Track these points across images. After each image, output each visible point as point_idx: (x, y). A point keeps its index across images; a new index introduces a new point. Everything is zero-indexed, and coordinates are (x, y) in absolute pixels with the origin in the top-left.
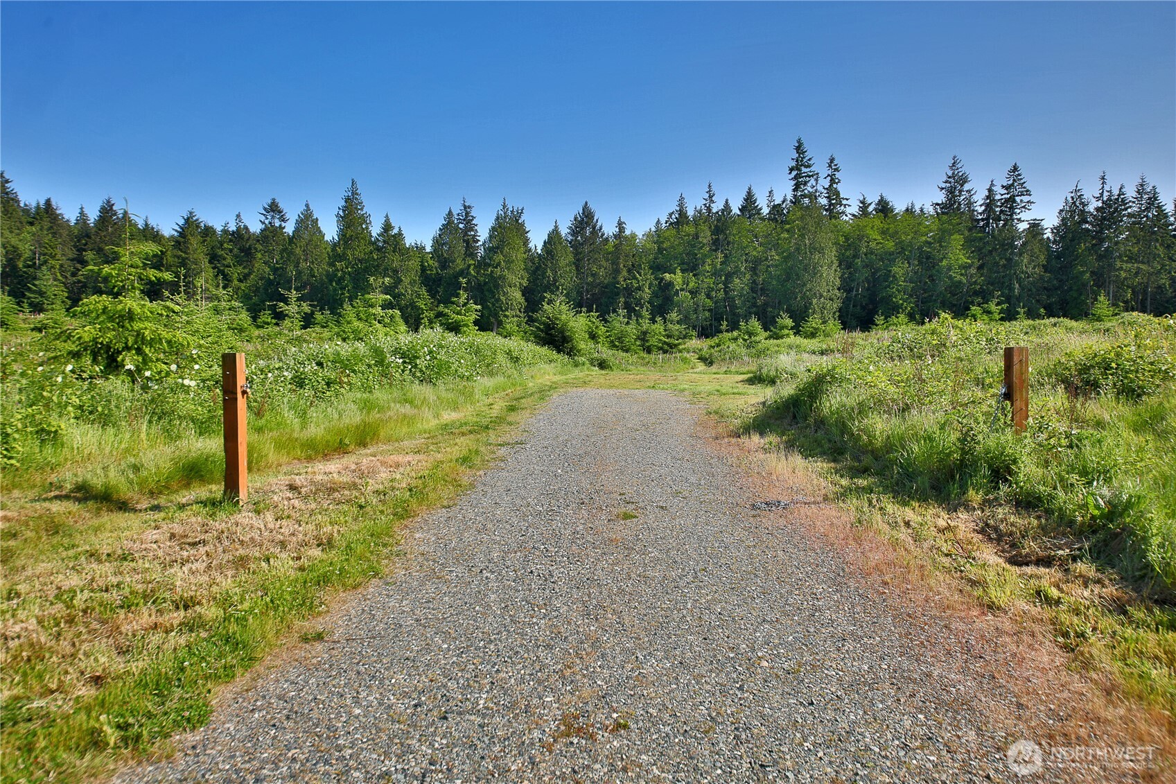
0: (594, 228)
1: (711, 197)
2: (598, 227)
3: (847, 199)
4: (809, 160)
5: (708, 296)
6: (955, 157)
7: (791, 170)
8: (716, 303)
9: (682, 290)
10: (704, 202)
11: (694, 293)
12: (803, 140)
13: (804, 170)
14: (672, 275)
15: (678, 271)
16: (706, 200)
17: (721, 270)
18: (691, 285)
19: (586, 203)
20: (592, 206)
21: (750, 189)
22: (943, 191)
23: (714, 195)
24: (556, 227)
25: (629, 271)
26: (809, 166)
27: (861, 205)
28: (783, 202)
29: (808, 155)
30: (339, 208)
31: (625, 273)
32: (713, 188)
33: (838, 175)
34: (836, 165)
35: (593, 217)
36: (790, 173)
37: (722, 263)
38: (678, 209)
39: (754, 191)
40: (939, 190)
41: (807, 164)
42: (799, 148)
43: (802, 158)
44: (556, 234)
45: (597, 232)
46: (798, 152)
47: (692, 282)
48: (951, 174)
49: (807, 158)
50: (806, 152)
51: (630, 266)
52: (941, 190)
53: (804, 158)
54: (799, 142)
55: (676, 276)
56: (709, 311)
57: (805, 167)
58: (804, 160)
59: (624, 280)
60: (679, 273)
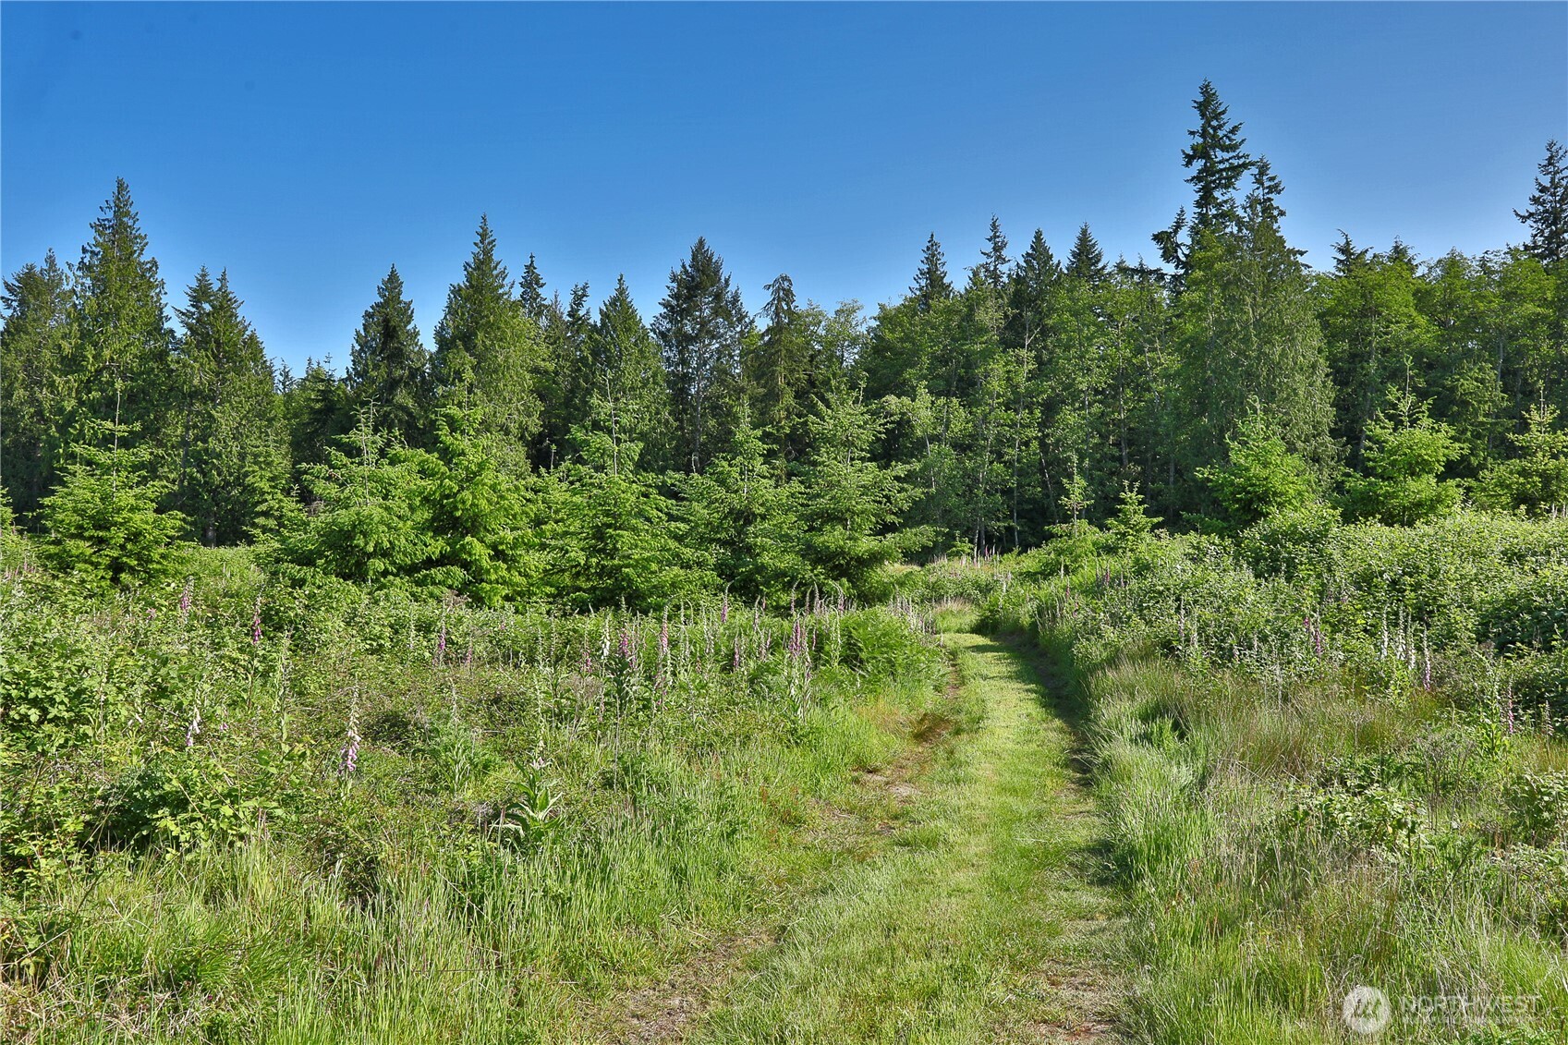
0: (718, 297)
1: (997, 249)
2: (729, 296)
3: (1302, 253)
4: (1234, 130)
5: (999, 458)
6: (1551, 145)
7: (1189, 160)
8: (1020, 470)
9: (935, 438)
10: (984, 260)
11: (965, 447)
12: (1216, 87)
13: (1220, 155)
14: (908, 401)
15: (922, 391)
16: (988, 255)
17: (1030, 394)
18: (957, 427)
19: (701, 243)
20: (716, 249)
21: (1084, 232)
22: (1529, 222)
23: (1004, 245)
24: (621, 291)
25: (799, 395)
26: (1233, 148)
27: (1343, 258)
28: (1178, 226)
29: (1230, 120)
30: (84, 251)
31: (789, 399)
32: (1002, 231)
33: (1277, 200)
34: (1272, 179)
35: (717, 272)
36: (1189, 163)
37: (1032, 376)
38: (925, 267)
39: (1095, 235)
40: (1517, 221)
41: (1228, 142)
42: (1207, 106)
43: (1215, 129)
44: (620, 308)
45: (729, 309)
46: (1203, 115)
47: (960, 420)
48: (1546, 181)
49: (1228, 128)
50: (1223, 112)
51: (804, 384)
52: (1524, 219)
53: (1220, 127)
54: (1205, 90)
55: (918, 403)
56: (1003, 493)
57: (1225, 149)
58: (1220, 133)
59: (787, 417)
60: (924, 396)
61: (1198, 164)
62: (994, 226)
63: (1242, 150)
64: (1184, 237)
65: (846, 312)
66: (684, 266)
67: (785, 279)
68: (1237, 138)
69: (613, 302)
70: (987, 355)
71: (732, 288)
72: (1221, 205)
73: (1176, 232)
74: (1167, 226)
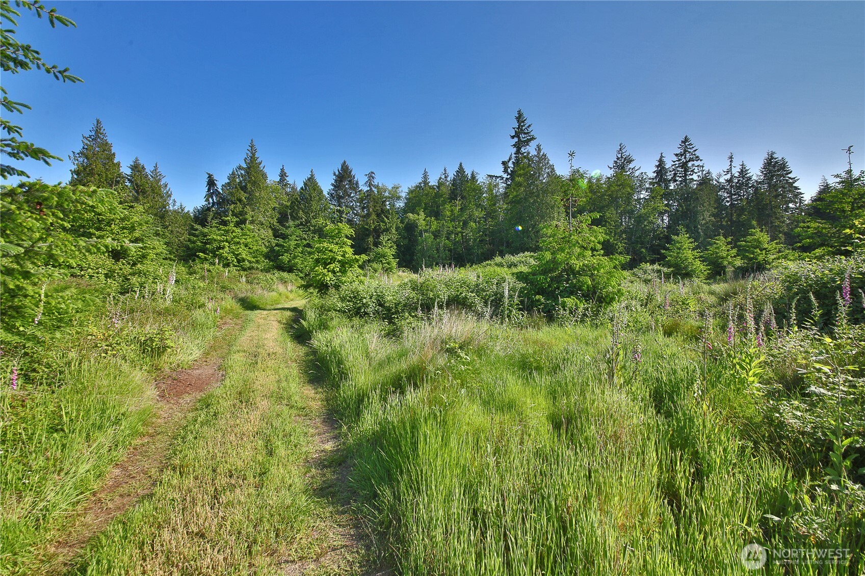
0: (351, 182)
2: (354, 181)
4: (529, 126)
5: (448, 239)
6: (621, 144)
7: (513, 138)
8: (455, 244)
9: (426, 231)
10: (442, 176)
11: (436, 234)
12: (523, 111)
13: (524, 135)
14: (416, 216)
15: (422, 213)
17: (459, 217)
18: (434, 227)
19: (345, 162)
20: (350, 165)
23: (449, 173)
24: (312, 175)
25: (378, 215)
26: (528, 133)
31: (374, 216)
35: (350, 173)
41: (526, 131)
42: (520, 118)
43: (522, 126)
44: (311, 182)
45: (354, 186)
46: (518, 122)
47: (435, 226)
48: (619, 156)
49: (526, 126)
50: (525, 120)
51: (379, 212)
52: (611, 168)
53: (524, 125)
54: (519, 112)
55: (420, 217)
56: (449, 251)
57: (525, 133)
58: (524, 128)
59: (373, 223)
60: (422, 215)
61: (516, 140)
62: (445, 170)
63: (532, 134)
64: (510, 164)
65: (396, 188)
66: (338, 170)
67: (373, 173)
68: (530, 129)
69: (309, 179)
70: (444, 203)
71: (356, 179)
72: (523, 154)
73: (509, 162)
74: (506, 159)
